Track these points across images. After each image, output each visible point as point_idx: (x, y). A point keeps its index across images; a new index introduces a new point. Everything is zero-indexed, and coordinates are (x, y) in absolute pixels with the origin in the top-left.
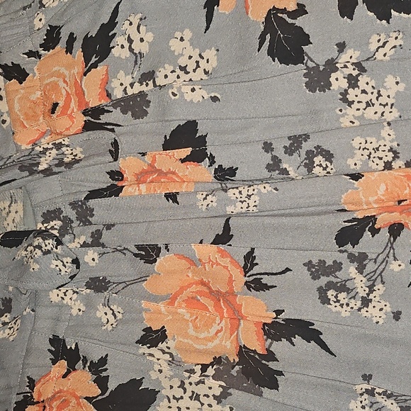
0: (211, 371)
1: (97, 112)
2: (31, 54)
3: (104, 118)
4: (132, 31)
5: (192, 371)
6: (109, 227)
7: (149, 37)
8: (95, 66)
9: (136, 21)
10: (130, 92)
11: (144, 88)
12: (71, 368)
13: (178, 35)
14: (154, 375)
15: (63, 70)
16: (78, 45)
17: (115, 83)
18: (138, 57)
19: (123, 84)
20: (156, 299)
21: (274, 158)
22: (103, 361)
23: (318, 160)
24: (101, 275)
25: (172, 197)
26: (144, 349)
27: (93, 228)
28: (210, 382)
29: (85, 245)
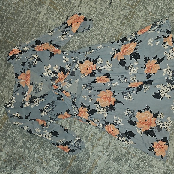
0: (105, 108)
1: (94, 71)
2: (84, 60)
3: (95, 72)
4: (100, 60)
5: (102, 108)
6: (93, 87)
7: (103, 61)
8: (94, 64)
9: (101, 59)
10: (99, 69)
11: (101, 68)
12: (84, 107)
13: (107, 61)
14: (96, 108)
15: (89, 64)
16: (92, 61)
17: (97, 67)
18: (101, 64)
19: (98, 67)
20: (99, 98)
21: (119, 78)
22: (89, 106)
23: (126, 79)
24: (91, 94)
25: (104, 84)
26: (96, 104)
27: (91, 87)
28: (105, 109)
29: (89, 90)
